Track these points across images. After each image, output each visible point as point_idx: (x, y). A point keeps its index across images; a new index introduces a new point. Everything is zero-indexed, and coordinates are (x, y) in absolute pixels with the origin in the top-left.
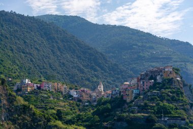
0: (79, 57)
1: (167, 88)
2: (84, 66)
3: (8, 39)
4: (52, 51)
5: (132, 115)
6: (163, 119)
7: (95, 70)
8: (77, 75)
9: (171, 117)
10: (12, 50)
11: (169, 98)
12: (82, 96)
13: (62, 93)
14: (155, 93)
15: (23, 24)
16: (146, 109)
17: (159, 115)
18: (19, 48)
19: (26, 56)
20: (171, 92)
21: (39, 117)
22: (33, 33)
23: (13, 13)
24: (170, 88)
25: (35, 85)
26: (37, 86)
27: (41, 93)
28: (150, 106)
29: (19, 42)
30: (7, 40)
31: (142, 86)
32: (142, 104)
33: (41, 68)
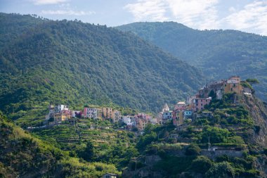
0: (163, 74)
1: (225, 107)
2: (169, 85)
3: (68, 55)
4: (128, 68)
5: (169, 145)
6: (209, 150)
7: (185, 90)
8: (159, 97)
9: (222, 146)
10: (73, 70)
11: (224, 120)
12: (139, 124)
13: (112, 121)
14: (205, 114)
15: (90, 36)
16: (189, 137)
17: (205, 144)
18: (83, 67)
19: (92, 76)
20: (228, 112)
21: (44, 154)
22: (103, 47)
23: (77, 23)
24: (229, 106)
25: (74, 112)
26: (76, 113)
27: (80, 122)
28: (194, 132)
29: (83, 59)
30: (66, 58)
31: (195, 105)
32: (185, 130)
33: (111, 90)
